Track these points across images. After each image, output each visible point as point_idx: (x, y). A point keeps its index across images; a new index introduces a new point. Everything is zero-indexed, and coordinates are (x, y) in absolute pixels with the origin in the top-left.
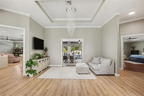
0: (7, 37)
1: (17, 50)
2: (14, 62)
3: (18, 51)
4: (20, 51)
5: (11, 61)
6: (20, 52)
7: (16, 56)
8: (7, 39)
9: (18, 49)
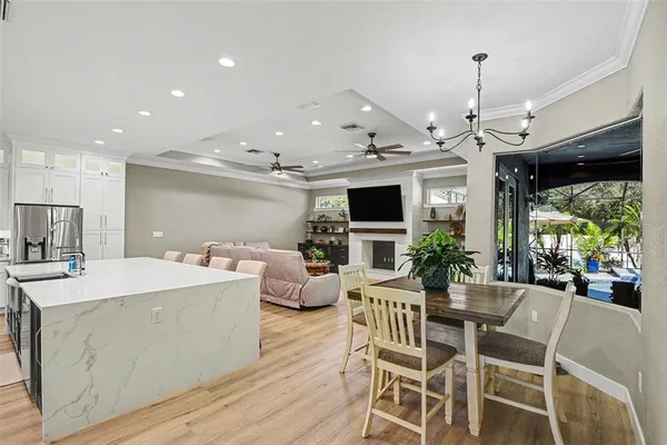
0: (277, 155)
1: (320, 226)
2: (303, 309)
3: (325, 231)
4: (333, 234)
5: (289, 298)
6: (333, 239)
7: (314, 263)
8: (276, 167)
9: (325, 222)
